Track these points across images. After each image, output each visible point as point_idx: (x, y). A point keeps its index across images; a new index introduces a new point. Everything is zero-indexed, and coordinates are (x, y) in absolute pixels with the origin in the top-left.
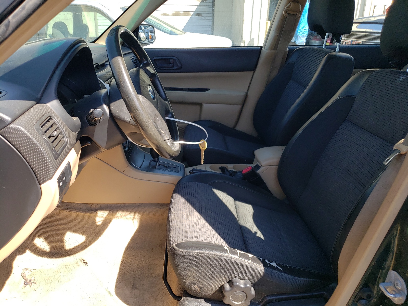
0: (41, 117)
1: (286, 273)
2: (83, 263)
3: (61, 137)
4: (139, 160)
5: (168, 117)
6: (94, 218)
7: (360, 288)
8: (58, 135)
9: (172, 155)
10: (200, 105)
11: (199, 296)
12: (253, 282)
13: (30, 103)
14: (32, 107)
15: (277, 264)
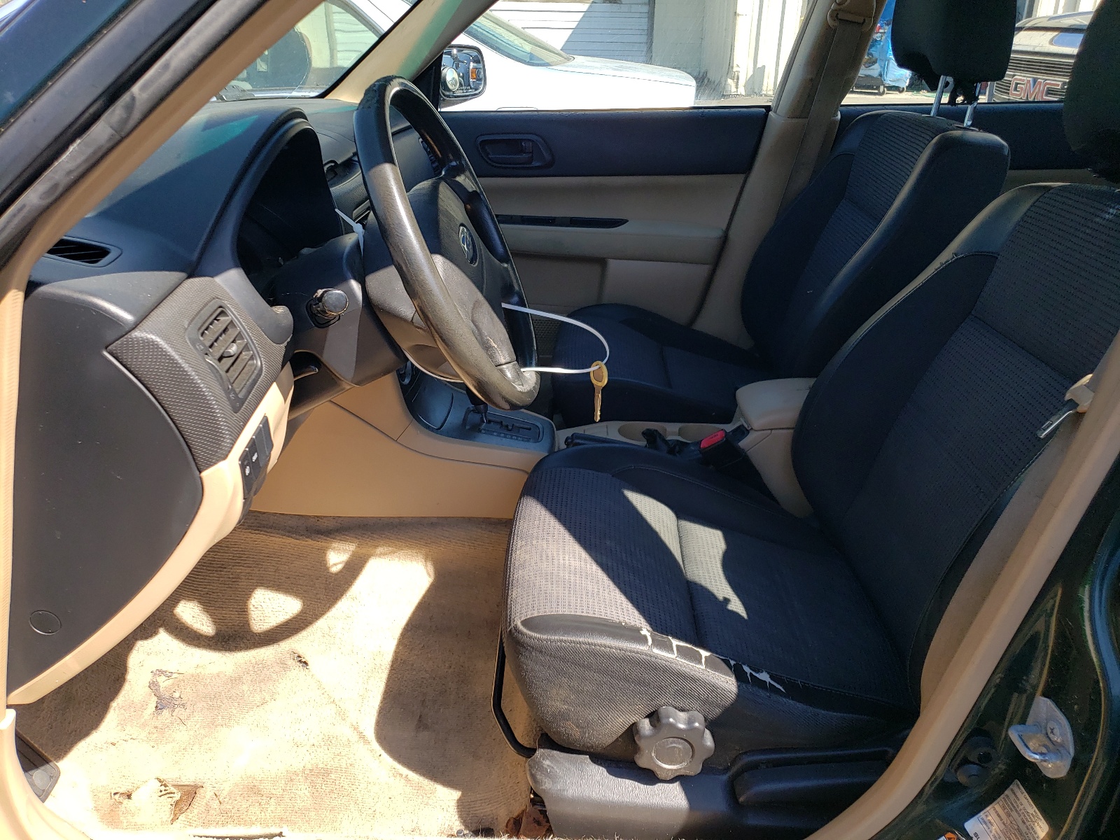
0: (201, 310)
1: (792, 699)
2: (298, 663)
3: (248, 358)
4: (438, 410)
5: (509, 303)
6: (323, 552)
7: (965, 735)
8: (241, 353)
9: (515, 401)
10: (602, 262)
11: (578, 749)
12: (710, 717)
13: (175, 276)
14: (180, 284)
15: (771, 677)
